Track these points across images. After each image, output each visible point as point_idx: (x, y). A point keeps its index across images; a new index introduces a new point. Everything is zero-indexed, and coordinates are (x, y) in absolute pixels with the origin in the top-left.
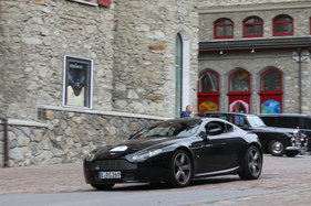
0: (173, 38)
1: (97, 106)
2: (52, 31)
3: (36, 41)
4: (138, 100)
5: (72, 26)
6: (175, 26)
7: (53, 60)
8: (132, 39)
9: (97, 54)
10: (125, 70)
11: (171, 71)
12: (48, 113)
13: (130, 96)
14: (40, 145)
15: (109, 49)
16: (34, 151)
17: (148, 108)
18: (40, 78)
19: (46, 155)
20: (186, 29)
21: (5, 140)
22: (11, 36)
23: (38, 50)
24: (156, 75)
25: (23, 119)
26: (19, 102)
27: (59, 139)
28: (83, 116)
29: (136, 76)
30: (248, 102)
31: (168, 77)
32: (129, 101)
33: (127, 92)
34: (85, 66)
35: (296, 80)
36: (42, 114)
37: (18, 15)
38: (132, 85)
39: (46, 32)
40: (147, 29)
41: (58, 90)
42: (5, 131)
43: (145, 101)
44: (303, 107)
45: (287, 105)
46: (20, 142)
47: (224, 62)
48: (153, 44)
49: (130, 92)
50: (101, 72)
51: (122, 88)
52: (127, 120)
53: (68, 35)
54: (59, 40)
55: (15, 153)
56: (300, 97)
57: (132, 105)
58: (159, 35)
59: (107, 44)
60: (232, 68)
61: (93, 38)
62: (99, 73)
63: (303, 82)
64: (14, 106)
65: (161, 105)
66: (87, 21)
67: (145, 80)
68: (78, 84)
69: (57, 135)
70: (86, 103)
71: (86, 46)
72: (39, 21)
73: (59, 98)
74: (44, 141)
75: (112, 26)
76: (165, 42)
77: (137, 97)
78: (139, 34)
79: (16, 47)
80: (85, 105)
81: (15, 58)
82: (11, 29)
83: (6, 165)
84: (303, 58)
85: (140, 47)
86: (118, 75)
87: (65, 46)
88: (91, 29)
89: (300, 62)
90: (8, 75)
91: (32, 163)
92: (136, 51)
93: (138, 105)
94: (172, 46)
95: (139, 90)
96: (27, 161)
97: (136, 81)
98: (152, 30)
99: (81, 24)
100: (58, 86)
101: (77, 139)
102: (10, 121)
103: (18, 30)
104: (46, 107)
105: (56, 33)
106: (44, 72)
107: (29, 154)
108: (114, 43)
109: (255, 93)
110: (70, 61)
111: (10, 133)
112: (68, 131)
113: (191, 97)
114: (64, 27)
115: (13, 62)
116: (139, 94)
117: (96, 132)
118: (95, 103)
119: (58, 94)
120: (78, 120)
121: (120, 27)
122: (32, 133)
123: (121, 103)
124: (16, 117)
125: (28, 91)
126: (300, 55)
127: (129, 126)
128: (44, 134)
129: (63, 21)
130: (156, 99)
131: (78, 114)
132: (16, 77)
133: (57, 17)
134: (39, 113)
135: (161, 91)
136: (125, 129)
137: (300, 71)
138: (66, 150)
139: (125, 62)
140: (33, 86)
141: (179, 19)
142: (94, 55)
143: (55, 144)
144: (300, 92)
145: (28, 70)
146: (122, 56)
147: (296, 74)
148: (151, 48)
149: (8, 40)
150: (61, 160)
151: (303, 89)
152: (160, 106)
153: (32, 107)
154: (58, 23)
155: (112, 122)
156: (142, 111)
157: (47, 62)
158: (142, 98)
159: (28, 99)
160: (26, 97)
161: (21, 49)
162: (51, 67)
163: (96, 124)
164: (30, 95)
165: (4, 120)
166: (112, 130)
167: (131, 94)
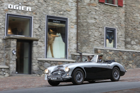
1: (119, 47)
2: (99, 17)
3: (93, 21)
4: (136, 45)
5: (107, 15)
7: (100, 29)
8: (132, 19)
10: (130, 32)
12: (99, 50)
15: (123, 24)
18: (95, 36)
23: (94, 25)
25: (88, 53)
26: (87, 46)
28: (113, 52)
29: (135, 35)
32: (132, 45)
33: (131, 41)
34: (113, 31)
36: (96, 51)
37: (85, 11)
38: (133, 39)
39: (97, 17)
40: (138, 15)
41: (102, 41)
42: (81, 58)
49: (132, 41)
50: (120, 34)
51: (129, 40)
52: (131, 53)
53: (106, 18)
54: (103, 20)
57: (133, 47)
59: (122, 22)
61: (116, 20)
62: (119, 34)
64: (85, 48)
66: (113, 13)
67: (138, 36)
68: (111, 39)
70: (114, 46)
71: (113, 23)
72: (94, 13)
73: (103, 44)
75: (124, 14)
77: (135, 43)
78: (135, 17)
79: (85, 24)
81: (85, 28)
82: (83, 17)
86: (127, 35)
87: (105, 23)
88: (115, 16)
90: (82, 35)
92: (135, 24)
93: (135, 47)
95: (136, 40)
97: (135, 37)
99: (111, 14)
100: (103, 40)
102: (83, 54)
103: (86, 17)
104: (98, 48)
105: (101, 18)
106: (97, 34)
108: (125, 21)
110: (107, 29)
111: (83, 59)
112: (107, 58)
114: (104, 15)
115: (84, 30)
116: (136, 42)
117: (118, 58)
118: (118, 46)
119: (102, 43)
120: (111, 53)
121: (128, 15)
123: (129, 46)
124: (86, 52)
125: (91, 42)
127: (132, 55)
129: (104, 13)
131: (111, 51)
132: (85, 36)
133: (101, 11)
136: (130, 56)
139: (130, 29)
140: (92, 40)
142: (117, 27)
145: (90, 33)
146: (129, 26)
149: (82, 21)
153: (92, 48)
154: (102, 14)
155: (125, 54)
156: (137, 49)
157: (98, 30)
158: (137, 44)
159: (90, 45)
160: (89, 44)
161: (87, 25)
162: (99, 32)
163: (118, 54)
164: (91, 43)
165: (81, 54)
166: (125, 57)
167: (133, 42)
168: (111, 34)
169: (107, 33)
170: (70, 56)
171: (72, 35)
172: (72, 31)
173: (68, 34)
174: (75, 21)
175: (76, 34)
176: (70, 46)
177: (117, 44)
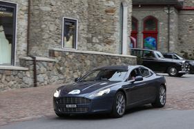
0: (119, 5)
1: (79, 48)
2: (57, 3)
3: (48, 8)
4: (98, 43)
7: (57, 20)
8: (95, 6)
9: (80, 16)
10: (91, 24)
11: (118, 25)
12: (56, 53)
13: (94, 41)
14: (52, 72)
15: (86, 13)
16: (49, 76)
17: (104, 48)
18: (50, 31)
19: (55, 78)
21: (35, 70)
22: (34, 6)
23: (49, 14)
24: (109, 28)
26: (38, 46)
27: (61, 68)
28: (73, 55)
29: (98, 28)
30: (136, 38)
31: (116, 30)
32: (93, 44)
33: (92, 38)
34: (73, 23)
35: (166, 25)
36: (52, 54)
38: (95, 34)
41: (59, 38)
42: (35, 64)
43: (103, 44)
44: (170, 42)
45: (160, 40)
46: (42, 71)
48: (108, 9)
49: (94, 38)
50: (81, 27)
51: (90, 35)
52: (96, 57)
53: (65, 4)
54: (60, 8)
55: (40, 78)
56: (169, 36)
57: (95, 46)
58: (112, 4)
59: (85, 10)
61: (77, 7)
63: (171, 26)
64: (35, 48)
65: (112, 46)
67: (103, 31)
68: (69, 34)
69: (60, 66)
70: (74, 46)
71: (74, 11)
73: (60, 44)
74: (54, 70)
76: (114, 8)
78: (99, 3)
79: (36, 12)
81: (36, 19)
82: (33, 1)
83: (35, 86)
84: (171, 11)
85: (100, 11)
86: (91, 29)
87: (63, 11)
89: (169, 14)
90: (31, 30)
91: (48, 84)
92: (98, 13)
93: (98, 46)
94: (118, 11)
95: (99, 37)
96: (46, 83)
97: (98, 31)
98: (108, 0)
100: (59, 36)
101: (71, 68)
102: (37, 58)
103: (38, 2)
104: (55, 49)
106: (52, 28)
107: (47, 78)
109: (140, 32)
110: (66, 20)
111: (37, 66)
112: (66, 64)
113: (128, 41)
115: (34, 21)
116: (99, 40)
117: (80, 64)
118: (79, 46)
119: (59, 41)
120: (71, 56)
122: (48, 65)
123: (89, 45)
124: (36, 55)
125: (44, 39)
126: (169, 9)
127: (97, 60)
128: (54, 66)
130: (109, 43)
131: (71, 53)
132: (36, 31)
134: (50, 53)
135: (112, 38)
136: (95, 61)
137: (169, 19)
138: (65, 75)
139: (91, 20)
140: (46, 36)
142: (78, 17)
143: (59, 72)
144: (169, 32)
145: (43, 26)
147: (166, 21)
148: (107, 11)
149: (32, 8)
150: (62, 81)
151: (170, 31)
153: (46, 49)
155: (88, 57)
156: (101, 50)
157: (54, 21)
158: (101, 42)
159: (43, 44)
160: (42, 43)
161: (39, 14)
162: (56, 25)
163: (80, 59)
164: (44, 41)
165: (34, 58)
166: (88, 63)
169: (65, 25)
170: (18, 61)
171: (21, 29)
172: (21, 24)
173: (17, 28)
174: (25, 8)
175: (26, 28)
176: (18, 46)
177: (77, 43)
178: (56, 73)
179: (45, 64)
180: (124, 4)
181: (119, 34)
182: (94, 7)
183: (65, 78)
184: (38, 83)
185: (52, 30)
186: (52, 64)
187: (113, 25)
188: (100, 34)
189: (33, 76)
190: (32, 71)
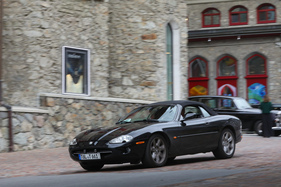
0: (164, 28)
1: (94, 93)
2: (51, 24)
3: (37, 33)
4: (132, 87)
5: (69, 19)
6: (166, 17)
7: (53, 50)
8: (125, 29)
9: (94, 44)
10: (121, 58)
11: (163, 59)
12: (49, 100)
13: (125, 83)
14: (41, 130)
15: (105, 39)
16: (37, 136)
17: (142, 93)
18: (41, 68)
19: (48, 139)
20: (176, 19)
21: (10, 126)
23: (38, 41)
24: (149, 63)
25: (26, 106)
26: (22, 90)
27: (59, 124)
28: (82, 103)
29: (130, 64)
31: (160, 65)
32: (124, 88)
33: (122, 79)
34: (82, 55)
35: (280, 64)
36: (44, 101)
37: (19, 9)
38: (126, 73)
39: (45, 24)
40: (139, 20)
41: (58, 78)
42: (10, 118)
43: (139, 87)
45: (271, 88)
46: (24, 128)
47: (212, 49)
48: (145, 33)
49: (125, 79)
50: (97, 61)
51: (117, 75)
52: (123, 105)
53: (66, 27)
54: (58, 32)
55: (20, 138)
57: (127, 91)
58: (151, 25)
59: (103, 35)
60: (219, 54)
61: (89, 30)
62: (96, 62)
64: (17, 95)
65: (154, 90)
66: (83, 14)
67: (138, 68)
68: (76, 73)
69: (58, 120)
70: (85, 90)
71: (83, 37)
72: (39, 15)
73: (59, 86)
74: (46, 127)
75: (107, 17)
76: (156, 32)
77: (131, 84)
78: (132, 25)
79: (18, 40)
80: (83, 92)
81: (18, 50)
82: (13, 23)
83: (11, 150)
85: (134, 37)
86: (113, 63)
87: (63, 38)
88: (87, 21)
90: (11, 66)
91: (35, 147)
92: (130, 41)
93: (132, 91)
94: (162, 35)
95: (134, 77)
96: (31, 146)
97: (131, 68)
98: (144, 20)
99: (77, 17)
100: (58, 75)
101: (77, 123)
102: (14, 109)
103: (20, 24)
104: (47, 95)
105: (55, 25)
106: (45, 62)
107: (32, 139)
108: (109, 34)
109: (241, 77)
110: (69, 51)
111: (14, 120)
112: (68, 116)
113: (182, 82)
114: (62, 20)
115: (15, 53)
116: (133, 81)
117: (94, 117)
118: (93, 90)
119: (58, 82)
120: (77, 106)
121: (115, 19)
122: (35, 119)
123: (117, 90)
124: (19, 105)
125: (31, 80)
127: (124, 110)
128: (45, 120)
129: (61, 14)
130: (149, 85)
131: (77, 100)
132: (19, 68)
133: (56, 11)
134: (41, 100)
135: (153, 78)
136: (121, 113)
138: (67, 134)
139: (120, 51)
140: (34, 75)
141: (169, 9)
142: (90, 46)
143: (56, 129)
145: (30, 60)
146: (117, 45)
147: (279, 59)
148: (143, 38)
149: (11, 33)
150: (62, 143)
152: (152, 91)
153: (34, 95)
154: (57, 17)
155: (108, 107)
156: (135, 96)
157: (47, 53)
158: (136, 84)
159: (30, 88)
160: (28, 86)
161: (23, 42)
162: (51, 58)
163: (93, 109)
164: (32, 83)
165: (8, 108)
166: (109, 115)
167: (126, 81)
168: (76, 64)
169: (68, 60)
177: (90, 86)
178: (48, 131)
179: (30, 117)
180: (174, 26)
181: (165, 71)
182: (123, 31)
183: (66, 139)
184: (16, 146)
185: (43, 65)
186: (42, 117)
187: (155, 58)
188: (134, 73)
189: (7, 136)
190: (5, 129)
